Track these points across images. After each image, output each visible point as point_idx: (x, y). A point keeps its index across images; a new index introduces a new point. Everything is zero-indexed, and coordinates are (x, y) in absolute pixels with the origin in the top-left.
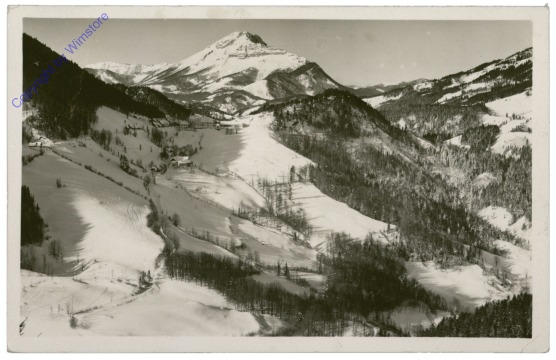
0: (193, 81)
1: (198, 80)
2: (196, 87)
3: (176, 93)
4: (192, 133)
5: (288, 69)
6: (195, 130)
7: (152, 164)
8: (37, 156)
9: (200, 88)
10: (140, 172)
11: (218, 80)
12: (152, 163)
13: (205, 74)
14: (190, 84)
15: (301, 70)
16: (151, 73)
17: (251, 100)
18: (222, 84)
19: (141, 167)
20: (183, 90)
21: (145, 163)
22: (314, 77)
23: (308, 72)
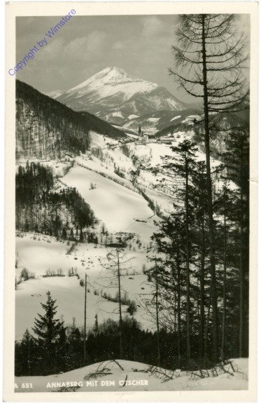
0: (80, 102)
1: (84, 101)
2: (83, 106)
5: (145, 92)
6: (145, 144)
11: (98, 101)
13: (88, 97)
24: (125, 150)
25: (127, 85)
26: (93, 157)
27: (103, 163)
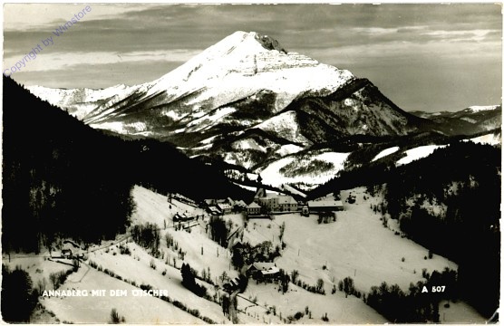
0: (173, 114)
1: (180, 113)
2: (177, 125)
3: (146, 134)
4: (266, 222)
5: (323, 91)
6: (269, 217)
7: (224, 276)
8: (69, 272)
9: (184, 126)
10: (211, 291)
11: (212, 113)
12: (224, 274)
13: (191, 102)
14: (167, 119)
15: (345, 92)
16: (102, 102)
17: (273, 145)
18: (218, 118)
19: (209, 282)
20: (156, 129)
21: (215, 276)
22: (367, 103)
23: (357, 93)
24: (219, 232)
25: (285, 72)
26: (132, 246)
27: (158, 262)
